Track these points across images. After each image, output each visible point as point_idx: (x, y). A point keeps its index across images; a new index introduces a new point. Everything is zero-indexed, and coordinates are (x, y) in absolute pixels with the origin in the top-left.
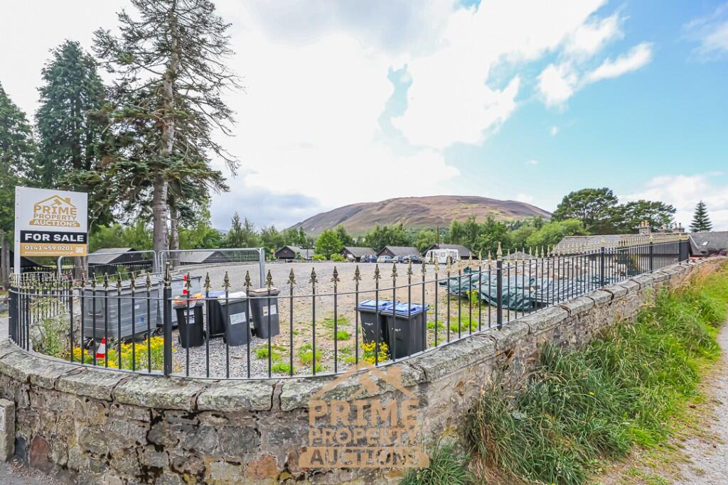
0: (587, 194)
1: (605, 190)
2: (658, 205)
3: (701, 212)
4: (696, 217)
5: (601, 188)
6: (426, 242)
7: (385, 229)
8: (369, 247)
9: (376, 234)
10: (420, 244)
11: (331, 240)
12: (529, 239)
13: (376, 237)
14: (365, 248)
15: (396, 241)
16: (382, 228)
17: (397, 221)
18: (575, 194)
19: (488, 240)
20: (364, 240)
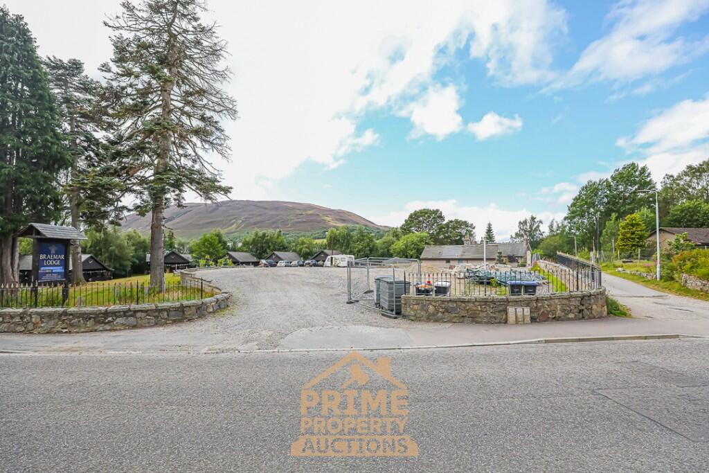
0: (426, 213)
1: (437, 211)
2: (465, 224)
3: (489, 231)
4: (487, 233)
5: (435, 209)
6: (306, 247)
7: (264, 235)
8: (246, 251)
9: (254, 240)
10: (301, 250)
11: (212, 244)
12: (393, 246)
13: (254, 242)
14: (242, 253)
15: (276, 246)
16: (261, 234)
17: (233, 224)
18: (418, 212)
19: (361, 247)
20: (240, 245)
